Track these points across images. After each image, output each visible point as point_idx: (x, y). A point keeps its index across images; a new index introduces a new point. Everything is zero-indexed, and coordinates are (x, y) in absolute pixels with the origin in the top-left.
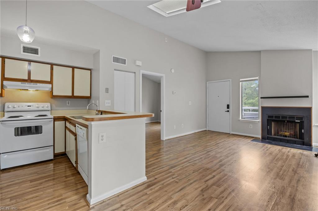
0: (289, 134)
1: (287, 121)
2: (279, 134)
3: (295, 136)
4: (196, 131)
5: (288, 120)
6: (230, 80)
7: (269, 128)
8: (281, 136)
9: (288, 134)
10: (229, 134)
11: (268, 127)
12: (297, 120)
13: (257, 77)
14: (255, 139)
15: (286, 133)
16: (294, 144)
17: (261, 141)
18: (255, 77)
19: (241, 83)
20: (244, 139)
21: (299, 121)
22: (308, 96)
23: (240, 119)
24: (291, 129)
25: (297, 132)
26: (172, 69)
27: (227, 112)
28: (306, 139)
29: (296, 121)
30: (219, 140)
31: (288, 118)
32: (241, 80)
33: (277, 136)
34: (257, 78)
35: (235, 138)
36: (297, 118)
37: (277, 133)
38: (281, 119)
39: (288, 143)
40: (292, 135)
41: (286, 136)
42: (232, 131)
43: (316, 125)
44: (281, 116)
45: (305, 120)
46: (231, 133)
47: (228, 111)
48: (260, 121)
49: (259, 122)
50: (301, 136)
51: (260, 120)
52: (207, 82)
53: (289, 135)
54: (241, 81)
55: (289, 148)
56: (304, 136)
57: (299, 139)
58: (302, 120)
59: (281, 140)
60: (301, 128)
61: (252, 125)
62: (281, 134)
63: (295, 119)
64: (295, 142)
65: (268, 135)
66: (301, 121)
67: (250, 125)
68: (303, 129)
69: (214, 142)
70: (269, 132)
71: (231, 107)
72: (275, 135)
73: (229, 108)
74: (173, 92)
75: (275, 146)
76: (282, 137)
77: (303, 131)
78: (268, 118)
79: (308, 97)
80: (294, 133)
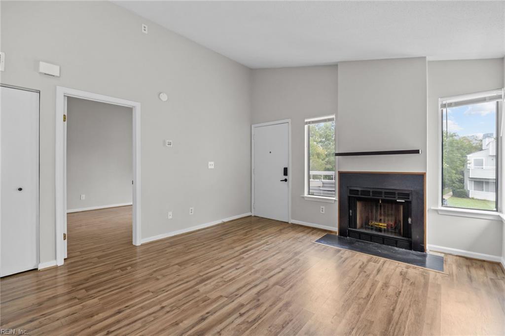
0: (386, 225)
1: (383, 200)
2: (369, 225)
3: (395, 229)
4: (226, 220)
5: (383, 198)
6: (289, 120)
7: (352, 213)
8: (372, 229)
9: (384, 226)
10: (288, 223)
11: (351, 211)
12: (399, 198)
13: (332, 114)
14: (327, 236)
15: (381, 224)
16: (394, 246)
17: (337, 238)
18: (329, 114)
19: (306, 126)
20: (308, 235)
21: (403, 201)
22: (419, 151)
23: (306, 194)
24: (388, 215)
25: (400, 221)
26: (160, 93)
27: (284, 182)
28: (415, 236)
29: (398, 201)
30: (257, 240)
31: (383, 195)
32: (306, 121)
33: (366, 228)
34: (333, 116)
35: (292, 234)
36: (399, 194)
37: (366, 224)
38: (371, 196)
39: (383, 243)
40: (391, 227)
41: (380, 230)
42: (292, 218)
43: (432, 208)
44: (371, 190)
45: (414, 200)
46: (290, 222)
47: (286, 180)
48: (337, 200)
49: (335, 200)
50: (407, 231)
51: (336, 198)
52: (253, 126)
53: (386, 228)
54: (307, 123)
55: (382, 259)
56: (412, 230)
57: (403, 237)
58: (409, 198)
59: (371, 238)
60: (407, 214)
61: (324, 207)
62: (372, 226)
63: (397, 196)
64: (396, 243)
65: (350, 227)
66: (407, 200)
67: (322, 207)
68: (411, 217)
69: (242, 246)
70: (352, 221)
71: (290, 172)
72: (362, 227)
73: (287, 175)
74: (164, 142)
75: (358, 253)
76: (374, 232)
77: (410, 220)
78: (350, 193)
79: (419, 153)
80: (395, 223)
